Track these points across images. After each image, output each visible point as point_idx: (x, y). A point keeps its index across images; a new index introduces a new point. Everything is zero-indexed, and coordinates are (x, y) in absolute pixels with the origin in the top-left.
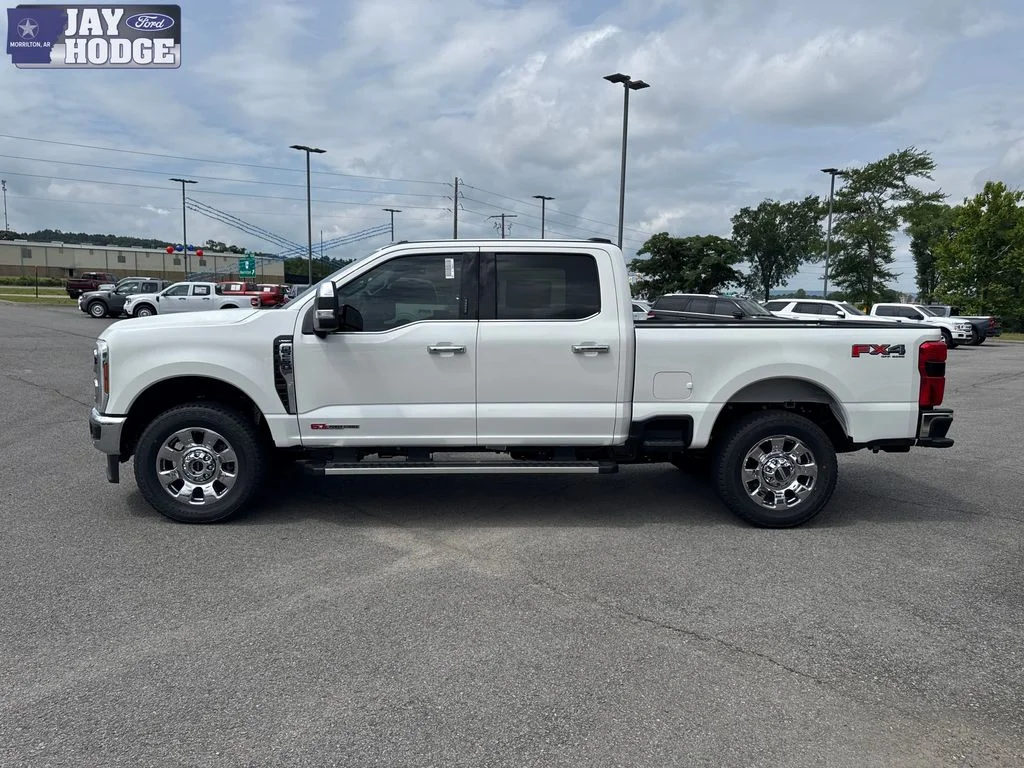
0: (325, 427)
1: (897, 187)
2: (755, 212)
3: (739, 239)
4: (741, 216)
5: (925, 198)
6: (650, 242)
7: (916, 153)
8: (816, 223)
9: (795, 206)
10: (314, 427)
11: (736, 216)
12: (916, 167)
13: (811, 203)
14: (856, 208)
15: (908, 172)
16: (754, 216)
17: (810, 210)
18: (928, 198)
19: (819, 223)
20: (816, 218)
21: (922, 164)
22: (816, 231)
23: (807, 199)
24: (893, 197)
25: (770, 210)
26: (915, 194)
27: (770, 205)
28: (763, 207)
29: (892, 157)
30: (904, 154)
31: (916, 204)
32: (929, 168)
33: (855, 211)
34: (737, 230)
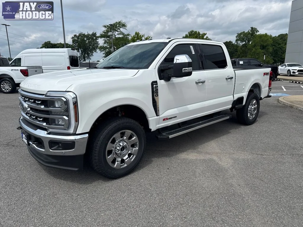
0: (167, 119)
1: (118, 31)
2: (78, 36)
3: (74, 44)
4: (74, 37)
5: (126, 35)
6: (44, 44)
7: (123, 22)
8: (96, 40)
9: (90, 35)
10: (164, 120)
11: (72, 37)
12: (123, 26)
13: (94, 35)
14: (108, 37)
15: (121, 27)
16: (78, 37)
17: (94, 36)
18: (127, 35)
19: (97, 41)
20: (96, 39)
21: (124, 26)
22: (97, 43)
23: (93, 33)
24: (118, 34)
25: (82, 36)
26: (123, 34)
27: (82, 34)
28: (80, 35)
29: (117, 22)
30: (120, 22)
31: (124, 36)
32: (125, 27)
33: (108, 38)
34: (73, 41)
